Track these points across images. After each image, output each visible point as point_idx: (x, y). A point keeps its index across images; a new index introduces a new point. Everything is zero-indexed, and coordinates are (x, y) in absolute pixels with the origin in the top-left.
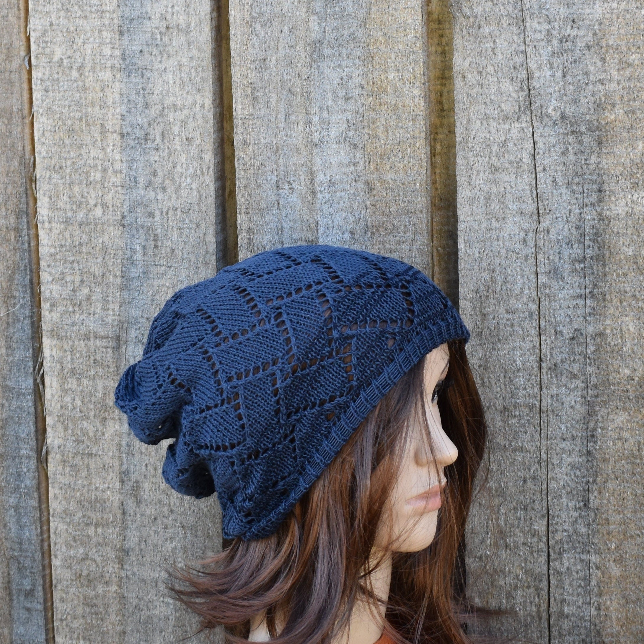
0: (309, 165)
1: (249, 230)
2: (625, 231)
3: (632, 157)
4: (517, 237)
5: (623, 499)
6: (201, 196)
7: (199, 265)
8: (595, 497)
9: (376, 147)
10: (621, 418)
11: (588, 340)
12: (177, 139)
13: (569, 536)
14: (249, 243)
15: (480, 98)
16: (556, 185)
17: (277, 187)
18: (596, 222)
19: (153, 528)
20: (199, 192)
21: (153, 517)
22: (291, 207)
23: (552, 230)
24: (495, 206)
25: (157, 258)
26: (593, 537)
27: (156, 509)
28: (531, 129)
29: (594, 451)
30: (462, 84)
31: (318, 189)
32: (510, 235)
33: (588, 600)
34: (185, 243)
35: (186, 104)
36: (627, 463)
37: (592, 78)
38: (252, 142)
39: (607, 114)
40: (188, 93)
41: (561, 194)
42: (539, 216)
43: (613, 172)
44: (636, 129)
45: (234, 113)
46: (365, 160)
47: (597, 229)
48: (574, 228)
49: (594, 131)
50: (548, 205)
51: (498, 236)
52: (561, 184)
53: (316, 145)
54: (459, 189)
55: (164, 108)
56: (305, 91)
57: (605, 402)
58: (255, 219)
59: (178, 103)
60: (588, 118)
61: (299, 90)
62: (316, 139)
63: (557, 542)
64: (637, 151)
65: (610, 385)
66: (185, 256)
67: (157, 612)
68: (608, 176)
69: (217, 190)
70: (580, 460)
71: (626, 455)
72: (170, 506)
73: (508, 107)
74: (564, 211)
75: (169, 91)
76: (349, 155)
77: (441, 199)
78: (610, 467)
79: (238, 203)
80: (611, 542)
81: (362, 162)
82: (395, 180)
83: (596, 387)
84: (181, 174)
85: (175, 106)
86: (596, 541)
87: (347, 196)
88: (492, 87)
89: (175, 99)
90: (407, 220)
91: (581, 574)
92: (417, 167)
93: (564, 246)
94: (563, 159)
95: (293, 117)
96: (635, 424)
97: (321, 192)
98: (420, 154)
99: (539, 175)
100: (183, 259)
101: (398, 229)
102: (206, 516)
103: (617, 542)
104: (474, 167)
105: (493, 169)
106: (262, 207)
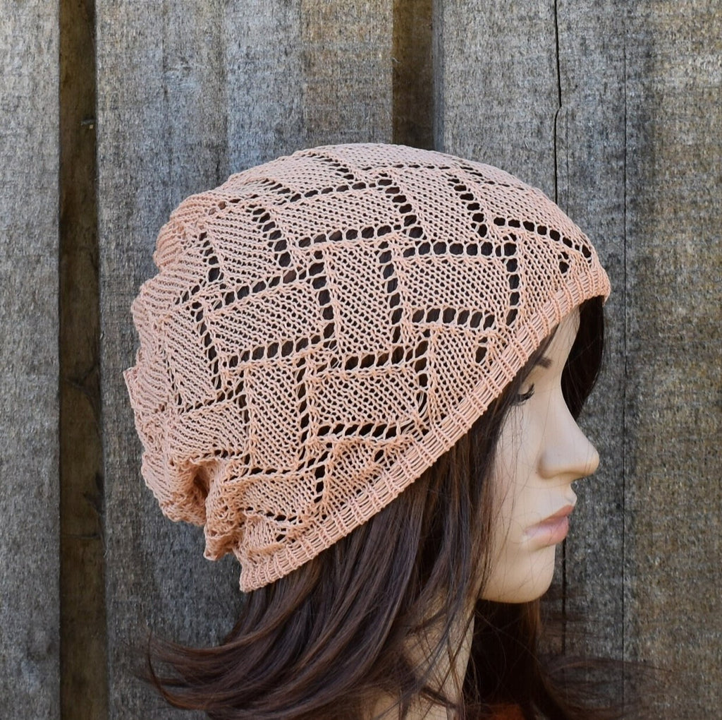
0: (215, 32)
1: (118, 135)
2: (683, 112)
3: (695, 5)
4: (528, 126)
5: (673, 494)
6: (36, 85)
7: (31, 192)
8: (633, 494)
10: (671, 378)
11: (628, 269)
13: (594, 553)
14: (117, 154)
16: (586, 49)
17: (164, 67)
18: (643, 100)
20: (33, 79)
22: (186, 97)
23: (579, 114)
24: (498, 83)
26: (629, 551)
29: (632, 428)
31: (228, 68)
32: (518, 123)
33: (619, 643)
34: (9, 158)
36: (680, 442)
41: (593, 62)
42: (560, 95)
43: (667, 27)
46: (301, 23)
47: (643, 110)
48: (610, 110)
50: (573, 78)
51: (501, 127)
52: (592, 47)
57: (650, 357)
58: (127, 116)
63: (576, 565)
65: (657, 331)
66: (9, 178)
68: (661, 33)
70: (613, 442)
71: (678, 431)
74: (597, 86)
76: (277, 15)
78: (655, 449)
79: (100, 93)
80: (654, 557)
81: (296, 26)
82: (346, 50)
83: (637, 335)
84: (5, 53)
86: (633, 557)
87: (272, 77)
90: (363, 109)
91: (611, 606)
92: (378, 31)
94: (597, 11)
96: (692, 385)
97: (233, 72)
98: (385, 10)
99: (563, 36)
100: (4, 183)
101: (347, 122)
102: (34, 576)
103: (663, 556)
104: (468, 27)
105: (496, 30)
106: (139, 98)
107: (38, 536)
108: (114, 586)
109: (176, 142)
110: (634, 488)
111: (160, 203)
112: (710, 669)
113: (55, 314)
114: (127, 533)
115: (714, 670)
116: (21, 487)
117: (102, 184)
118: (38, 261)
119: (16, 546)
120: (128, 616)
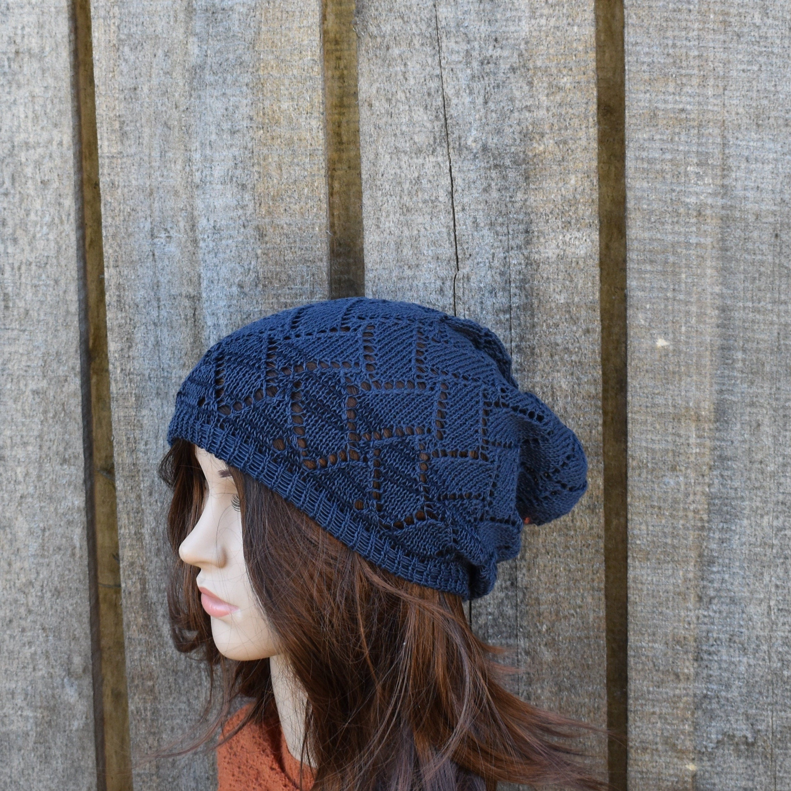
0: (189, 209)
1: (119, 286)
2: (556, 277)
3: (564, 193)
4: (433, 285)
5: (556, 576)
6: (60, 248)
7: (59, 328)
8: (524, 574)
9: (268, 188)
12: (30, 182)
13: (494, 619)
14: (119, 301)
15: (389, 129)
16: (477, 226)
17: (152, 235)
18: (523, 267)
19: (8, 632)
20: (57, 243)
21: (8, 619)
22: (169, 258)
23: (473, 277)
24: (407, 252)
25: (8, 321)
26: (522, 619)
27: (11, 610)
28: (448, 163)
30: (369, 113)
31: (200, 237)
32: (424, 283)
34: (42, 302)
35: (41, 141)
36: (560, 535)
37: (518, 104)
38: (122, 184)
39: (535, 145)
40: (42, 128)
41: (483, 236)
42: (458, 262)
44: (568, 161)
45: (99, 151)
46: (255, 203)
47: (524, 275)
48: (498, 274)
49: (521, 165)
50: (468, 248)
52: (482, 225)
53: (198, 186)
54: (366, 233)
55: (13, 147)
56: (183, 124)
58: (126, 273)
59: (31, 140)
60: (513, 149)
61: (176, 123)
62: (197, 180)
63: (480, 628)
64: (569, 186)
66: (42, 317)
67: (14, 728)
68: (537, 214)
69: (78, 241)
72: (28, 606)
73: (421, 139)
74: (487, 255)
75: (19, 126)
76: (236, 197)
77: (340, 244)
78: (540, 541)
79: (105, 254)
80: (542, 624)
81: (251, 205)
82: (290, 224)
84: (36, 224)
85: (27, 143)
86: (525, 624)
87: (234, 244)
88: (403, 116)
89: (27, 136)
90: (305, 270)
91: (508, 661)
92: (315, 209)
93: (487, 295)
94: (485, 196)
95: (170, 154)
97: (204, 240)
98: (320, 194)
99: (458, 216)
100: (39, 321)
101: (294, 280)
102: (71, 616)
103: (548, 624)
104: (383, 208)
105: (405, 210)
106: (134, 258)
107: (74, 585)
108: (128, 626)
109: (163, 293)
110: (524, 571)
111: (152, 339)
112: (589, 713)
113: (80, 419)
114: (136, 587)
115: (592, 715)
116: (60, 549)
117: (109, 324)
118: (66, 380)
119: (57, 593)
120: (139, 649)
